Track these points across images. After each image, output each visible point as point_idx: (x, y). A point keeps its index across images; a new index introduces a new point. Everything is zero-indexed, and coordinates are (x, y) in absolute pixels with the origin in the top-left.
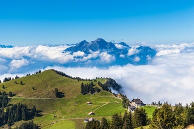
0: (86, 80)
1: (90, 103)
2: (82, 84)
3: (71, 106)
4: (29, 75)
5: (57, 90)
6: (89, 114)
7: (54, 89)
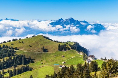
0: (62, 42)
1: (64, 57)
2: (59, 45)
3: (52, 57)
4: (28, 38)
5: (44, 47)
6: (62, 63)
7: (42, 47)
